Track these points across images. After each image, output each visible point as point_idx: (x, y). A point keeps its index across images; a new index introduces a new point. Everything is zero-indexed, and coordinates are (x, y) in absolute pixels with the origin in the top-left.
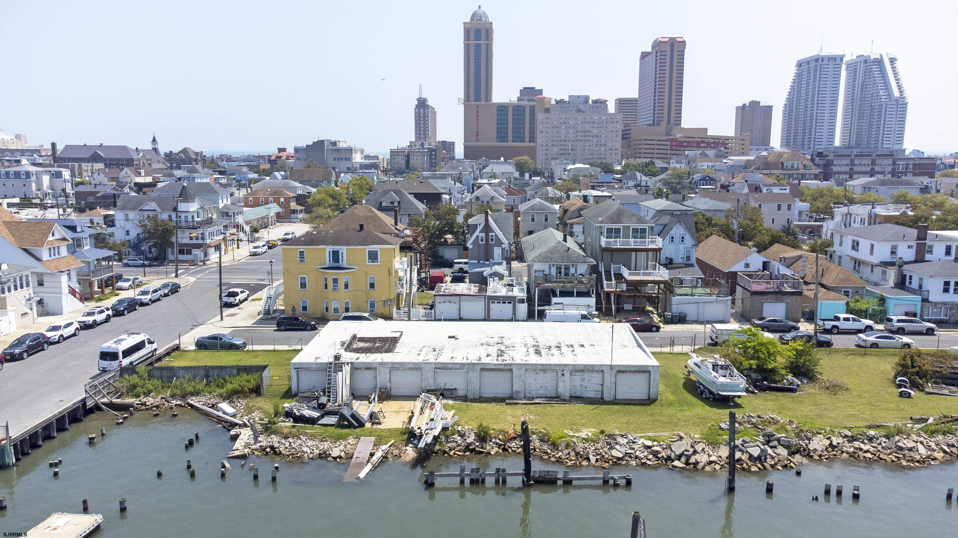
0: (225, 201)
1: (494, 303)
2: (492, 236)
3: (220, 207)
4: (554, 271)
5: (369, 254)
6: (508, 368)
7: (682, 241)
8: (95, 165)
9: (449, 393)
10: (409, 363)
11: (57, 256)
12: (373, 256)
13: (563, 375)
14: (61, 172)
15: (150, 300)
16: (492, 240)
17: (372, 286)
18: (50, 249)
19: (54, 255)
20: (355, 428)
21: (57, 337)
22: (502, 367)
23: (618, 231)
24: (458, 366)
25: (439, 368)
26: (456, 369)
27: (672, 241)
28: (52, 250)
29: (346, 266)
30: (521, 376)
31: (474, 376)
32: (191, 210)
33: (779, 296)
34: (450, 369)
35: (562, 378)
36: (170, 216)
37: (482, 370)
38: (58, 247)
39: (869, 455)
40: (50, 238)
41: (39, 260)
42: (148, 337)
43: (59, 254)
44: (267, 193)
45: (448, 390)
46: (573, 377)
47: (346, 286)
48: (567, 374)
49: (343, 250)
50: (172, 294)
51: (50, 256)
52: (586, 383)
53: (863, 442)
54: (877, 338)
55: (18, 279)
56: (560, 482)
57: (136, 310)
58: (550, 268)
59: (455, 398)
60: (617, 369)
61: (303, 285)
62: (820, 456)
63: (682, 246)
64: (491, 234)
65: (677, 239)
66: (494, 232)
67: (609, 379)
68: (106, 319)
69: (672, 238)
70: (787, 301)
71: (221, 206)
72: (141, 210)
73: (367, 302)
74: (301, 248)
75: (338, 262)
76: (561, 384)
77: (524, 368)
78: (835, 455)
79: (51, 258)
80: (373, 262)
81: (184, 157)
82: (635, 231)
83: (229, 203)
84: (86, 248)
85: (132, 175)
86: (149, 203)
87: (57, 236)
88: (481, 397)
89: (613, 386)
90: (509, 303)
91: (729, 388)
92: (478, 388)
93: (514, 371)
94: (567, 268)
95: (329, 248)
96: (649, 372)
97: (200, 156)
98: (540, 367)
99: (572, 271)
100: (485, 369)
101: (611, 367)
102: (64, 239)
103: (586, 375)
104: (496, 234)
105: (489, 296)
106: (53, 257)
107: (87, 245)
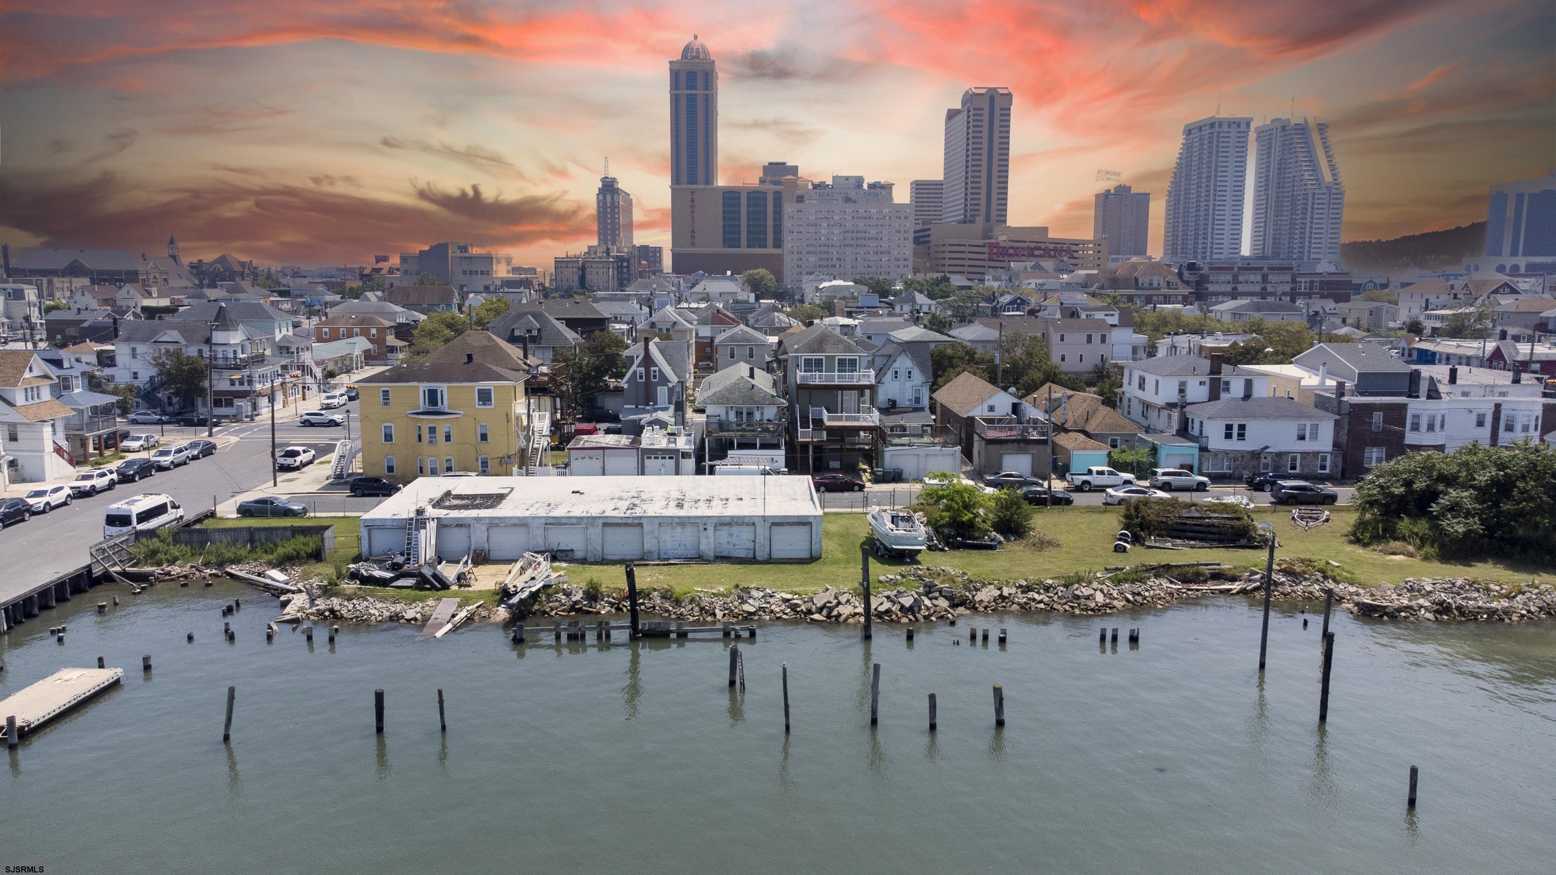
0: (284, 332)
1: (650, 458)
2: (655, 371)
3: (277, 340)
4: (732, 417)
5: (479, 393)
6: (637, 521)
7: (909, 377)
8: (74, 280)
9: (564, 554)
10: (512, 518)
11: (37, 401)
12: (485, 397)
13: (705, 529)
14: (22, 290)
15: (172, 462)
16: (655, 377)
17: (484, 437)
18: (26, 389)
19: (32, 398)
20: (438, 590)
21: (42, 505)
22: (630, 521)
23: (819, 363)
24: (575, 521)
25: (550, 524)
26: (572, 524)
27: (896, 377)
28: (29, 391)
29: (447, 410)
30: (653, 531)
31: (595, 533)
32: (232, 342)
33: (1022, 445)
34: (565, 524)
35: (705, 533)
36: (200, 351)
37: (605, 525)
38: (38, 387)
39: (1042, 606)
40: (27, 375)
41: (11, 404)
42: (171, 499)
43: (38, 397)
44: (351, 321)
45: (562, 551)
46: (718, 532)
47: (448, 438)
48: (711, 529)
49: (443, 387)
50: (203, 456)
51: (27, 400)
52: (734, 539)
53: (1038, 593)
54: (1126, 492)
56: (673, 636)
57: (151, 475)
58: (727, 413)
59: (570, 561)
60: (772, 521)
61: (388, 437)
62: (986, 608)
63: (909, 384)
64: (653, 369)
65: (902, 374)
66: (657, 366)
67: (762, 532)
68: (109, 485)
69: (896, 373)
70: (1035, 452)
71: (278, 337)
72: (155, 342)
73: (477, 460)
74: (386, 386)
75: (436, 405)
76: (703, 541)
77: (657, 521)
78: (1003, 607)
79: (27, 403)
80: (485, 404)
81: (222, 270)
82: (842, 362)
83: (291, 333)
84: (76, 391)
85: (138, 296)
86: (168, 332)
87: (37, 372)
88: (603, 559)
89: (767, 542)
90: (670, 458)
91: (905, 541)
92: (599, 548)
93: (645, 526)
94: (750, 414)
95: (424, 386)
96: (810, 523)
97: (249, 269)
98: (677, 520)
99: (757, 416)
100: (608, 524)
101: (764, 518)
102: (46, 377)
103: (735, 529)
104: (660, 370)
105: (643, 449)
106: (31, 402)
107: (78, 387)
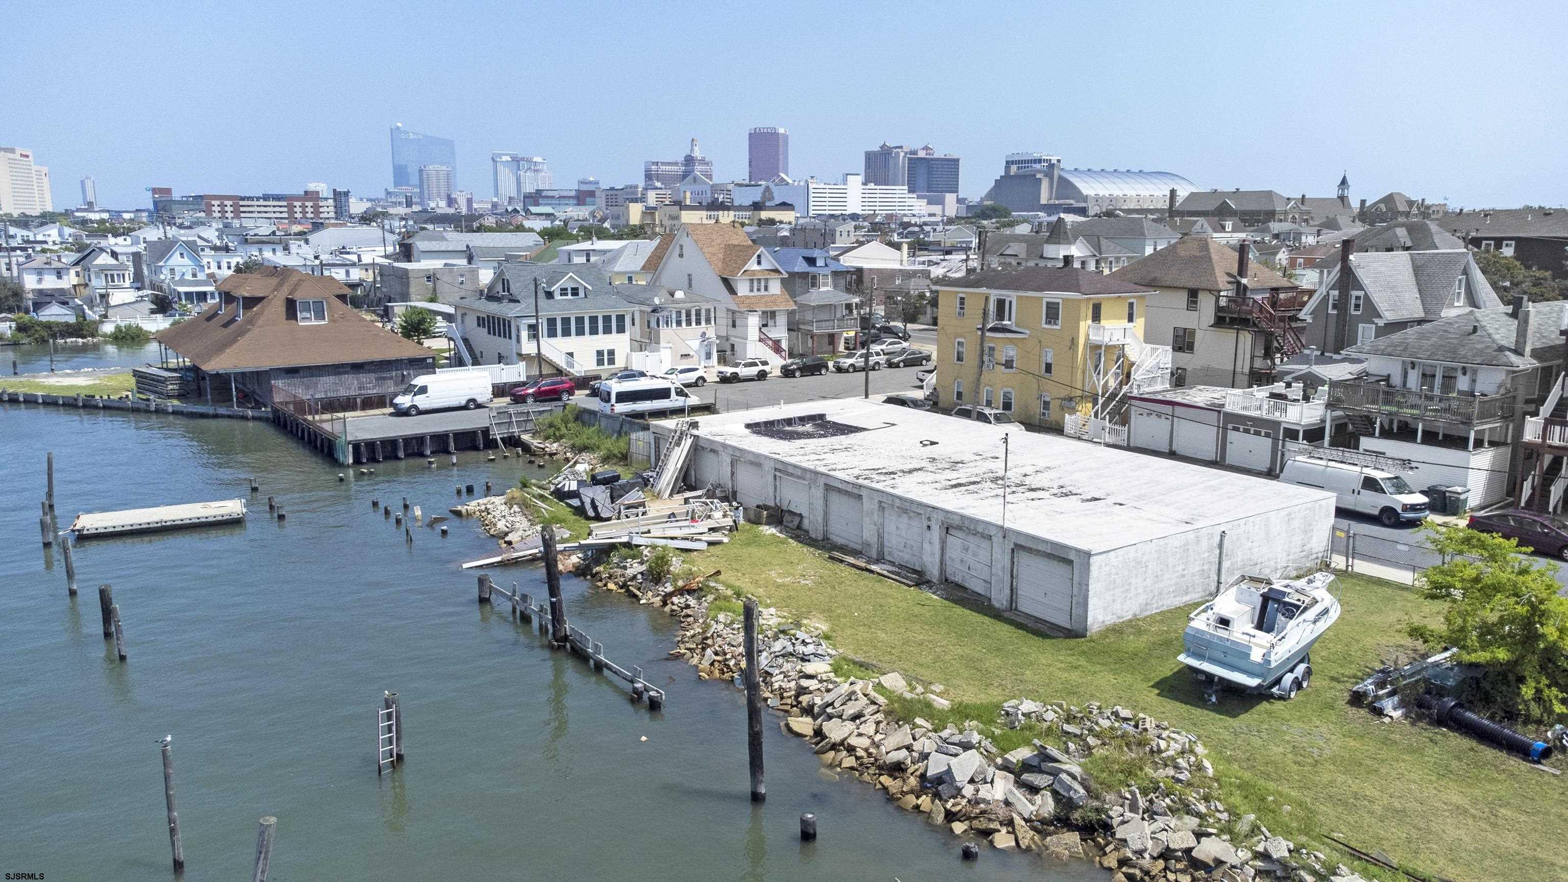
5: (1047, 307)
6: (856, 491)
11: (763, 292)
12: (1052, 312)
13: (929, 527)
17: (1049, 369)
18: (752, 281)
19: (759, 290)
28: (755, 282)
29: (1014, 328)
35: (928, 533)
37: (829, 487)
38: (767, 280)
40: (752, 265)
41: (732, 291)
43: (766, 289)
45: (791, 513)
46: (950, 539)
47: (1009, 365)
49: (1012, 297)
51: (751, 290)
55: (693, 313)
56: (592, 663)
58: (1405, 375)
59: (791, 530)
60: (1014, 540)
64: (1354, 293)
66: (1363, 289)
67: (1000, 558)
73: (1039, 398)
74: (962, 291)
75: (1004, 320)
79: (752, 294)
80: (1051, 323)
84: (823, 289)
87: (765, 265)
88: (826, 539)
89: (1007, 578)
93: (864, 501)
94: (1449, 379)
95: (995, 294)
96: (1072, 563)
98: (898, 503)
99: (1463, 383)
100: (831, 486)
102: (776, 271)
106: (756, 293)
107: (825, 285)
